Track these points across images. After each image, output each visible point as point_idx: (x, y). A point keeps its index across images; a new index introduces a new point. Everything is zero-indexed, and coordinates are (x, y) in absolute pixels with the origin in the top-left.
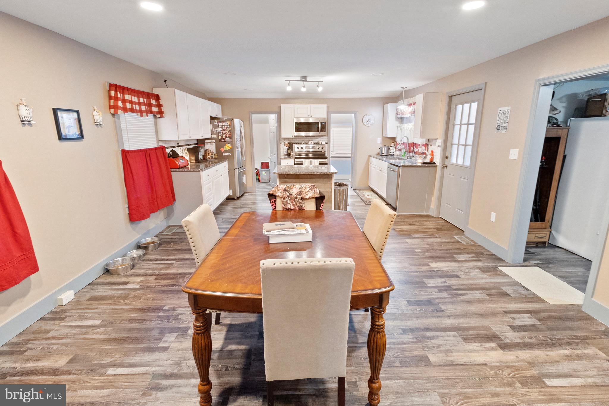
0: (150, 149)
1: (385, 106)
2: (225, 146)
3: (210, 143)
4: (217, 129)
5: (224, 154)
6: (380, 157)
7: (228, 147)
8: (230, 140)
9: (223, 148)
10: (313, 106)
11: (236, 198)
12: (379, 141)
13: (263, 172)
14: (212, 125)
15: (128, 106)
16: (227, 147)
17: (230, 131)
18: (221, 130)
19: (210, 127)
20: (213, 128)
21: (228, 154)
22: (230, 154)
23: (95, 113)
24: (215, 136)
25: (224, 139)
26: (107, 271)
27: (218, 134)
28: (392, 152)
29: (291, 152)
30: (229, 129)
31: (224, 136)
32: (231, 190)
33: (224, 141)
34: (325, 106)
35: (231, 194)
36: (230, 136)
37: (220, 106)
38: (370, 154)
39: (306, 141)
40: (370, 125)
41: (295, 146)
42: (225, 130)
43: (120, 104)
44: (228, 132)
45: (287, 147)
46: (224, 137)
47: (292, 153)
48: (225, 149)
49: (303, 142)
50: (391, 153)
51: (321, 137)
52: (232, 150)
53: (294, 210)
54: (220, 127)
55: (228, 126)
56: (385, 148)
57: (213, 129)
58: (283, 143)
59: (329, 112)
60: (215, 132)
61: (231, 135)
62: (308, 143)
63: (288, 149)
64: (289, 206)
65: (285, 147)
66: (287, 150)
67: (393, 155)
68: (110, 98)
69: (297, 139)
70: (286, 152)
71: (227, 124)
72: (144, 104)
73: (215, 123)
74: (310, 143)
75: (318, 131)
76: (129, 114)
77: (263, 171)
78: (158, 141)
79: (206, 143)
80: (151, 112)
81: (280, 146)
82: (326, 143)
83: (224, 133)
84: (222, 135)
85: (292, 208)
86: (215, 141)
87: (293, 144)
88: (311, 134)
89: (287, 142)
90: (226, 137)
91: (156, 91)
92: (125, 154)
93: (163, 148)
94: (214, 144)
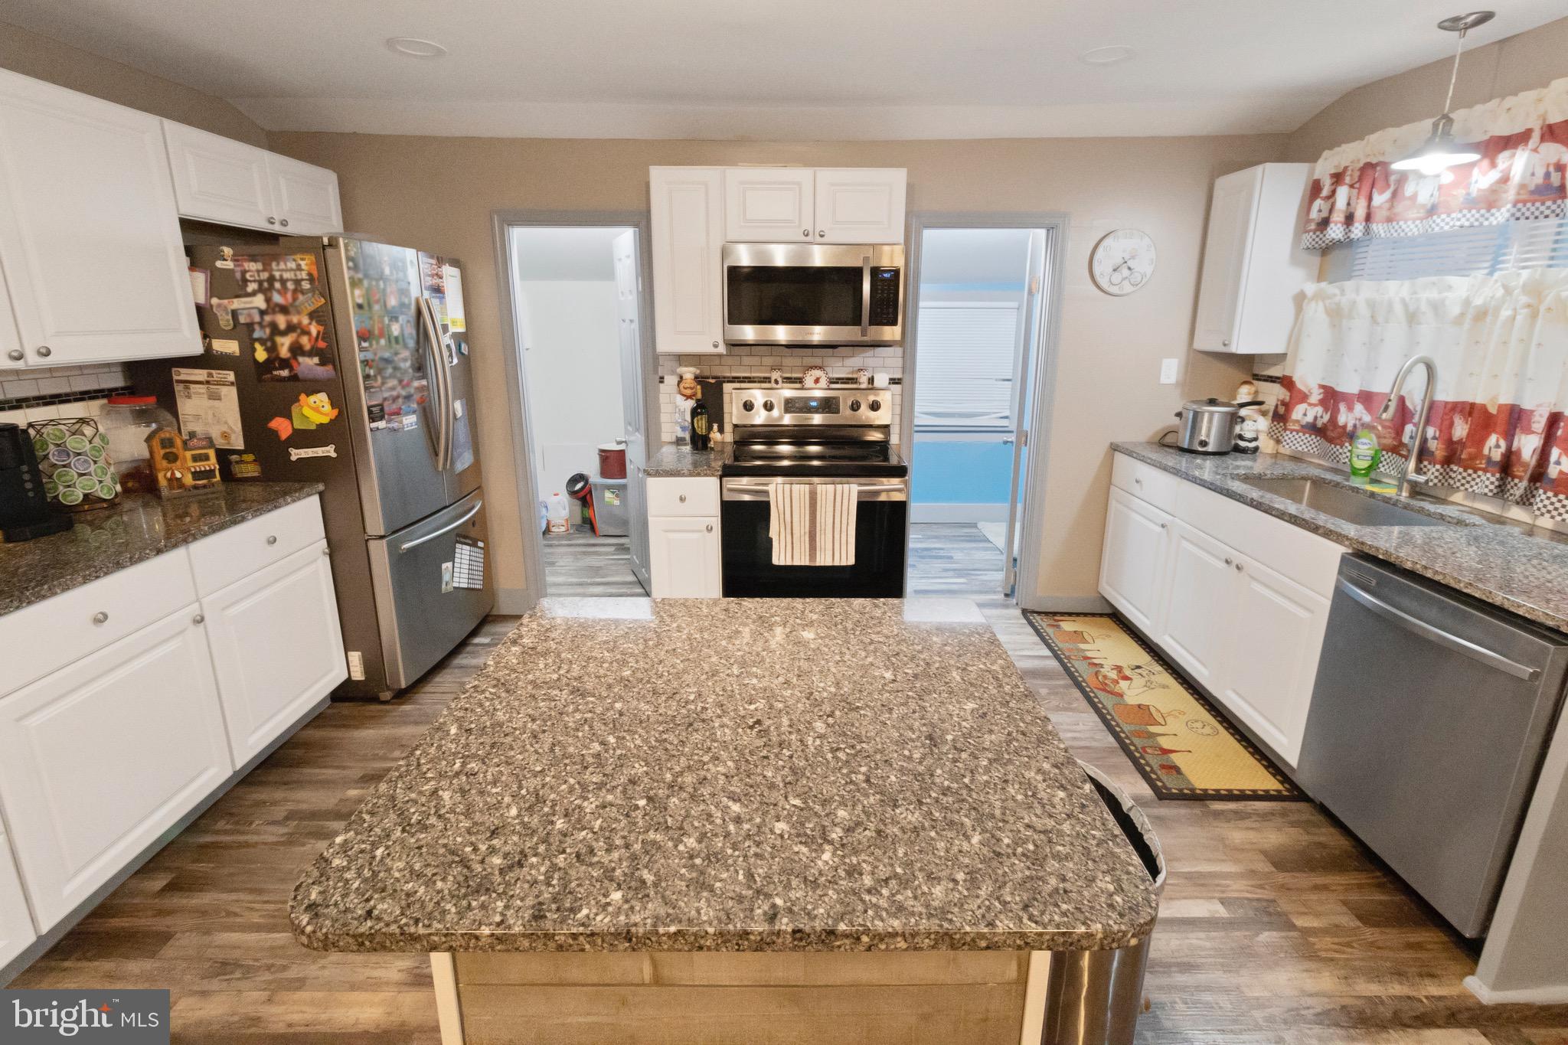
1: (1223, 183)
2: (295, 409)
3: (202, 389)
4: (237, 304)
5: (296, 454)
6: (1183, 462)
7: (316, 409)
8: (325, 372)
9: (289, 417)
10: (828, 176)
11: (386, 695)
12: (1171, 370)
13: (608, 495)
14: (201, 278)
16: (306, 411)
17: (315, 315)
18: (263, 306)
19: (190, 287)
20: (213, 290)
21: (319, 452)
22: (330, 451)
24: (229, 347)
25: (285, 364)
27: (242, 330)
28: (1248, 435)
29: (710, 428)
30: (306, 304)
31: (284, 344)
32: (355, 657)
33: (285, 373)
34: (897, 178)
35: (358, 675)
36: (322, 344)
37: (328, 180)
38: (1119, 439)
39: (792, 370)
40: (1127, 288)
41: (733, 399)
42: (284, 310)
44: (305, 321)
45: (691, 403)
46: (284, 352)
47: (715, 435)
48: (298, 425)
49: (776, 375)
50: (1241, 437)
51: (870, 352)
52: (340, 432)
54: (252, 287)
55: (306, 285)
56: (1216, 417)
57: (215, 301)
58: (671, 381)
59: (917, 220)
60: (225, 321)
61: (324, 336)
62: (800, 380)
63: (694, 413)
65: (679, 399)
66: (688, 418)
67: (1256, 449)
69: (746, 360)
70: (683, 429)
71: (295, 267)
73: (219, 264)
74: (809, 381)
75: (856, 321)
77: (609, 487)
79: (178, 388)
81: (658, 391)
82: (894, 381)
83: (282, 326)
84: (271, 338)
86: (231, 377)
87: (720, 382)
88: (818, 333)
89: (689, 373)
90: (296, 350)
94: (230, 396)
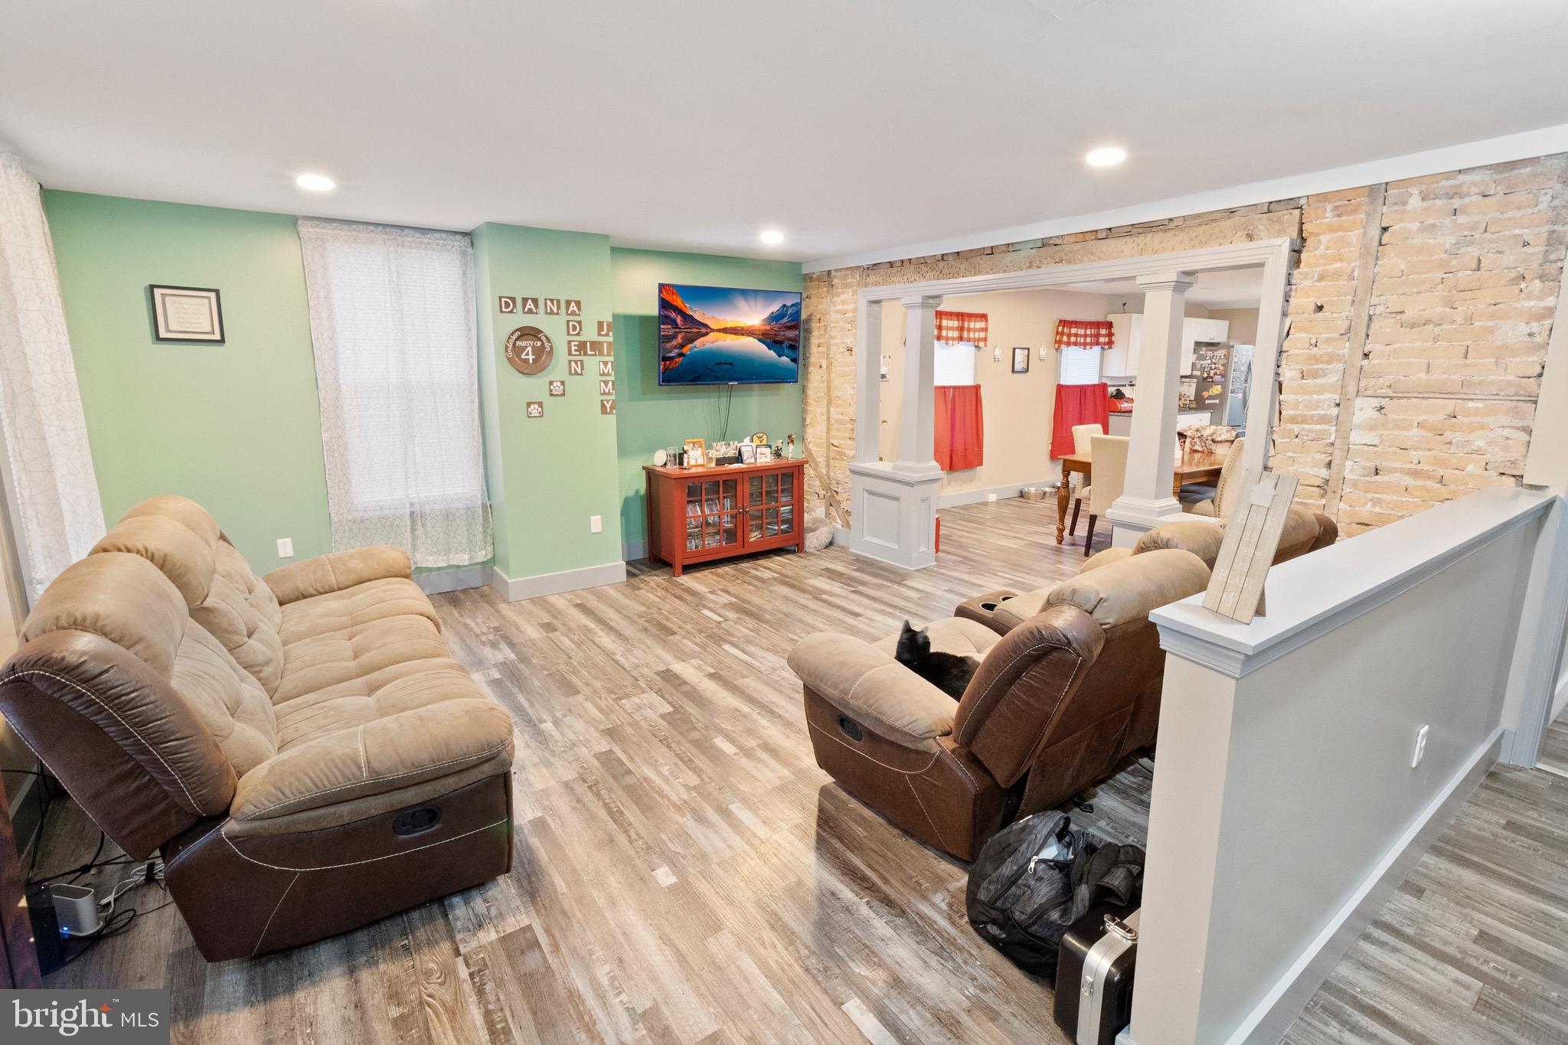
0: (1087, 386)
2: (1210, 389)
3: (1187, 384)
4: (1202, 362)
5: (1207, 402)
7: (1216, 390)
8: (1222, 379)
9: (1208, 392)
14: (1195, 355)
15: (1073, 339)
16: (1214, 390)
17: (1223, 365)
18: (1210, 362)
19: (1192, 358)
20: (1198, 358)
21: (1214, 401)
22: (1217, 401)
23: (1042, 349)
24: (1197, 373)
25: (1211, 377)
26: (1022, 495)
27: (1203, 369)
30: (1221, 362)
31: (1212, 372)
33: (1210, 380)
36: (1223, 372)
37: (1225, 323)
42: (1215, 363)
43: (1065, 339)
44: (1220, 366)
46: (1212, 374)
48: (1210, 394)
52: (1222, 396)
53: (1202, 452)
54: (1208, 357)
55: (1223, 357)
57: (1197, 361)
60: (1198, 367)
61: (1224, 370)
64: (1197, 447)
68: (1057, 333)
71: (1221, 352)
72: (1091, 336)
73: (1202, 352)
76: (1072, 347)
78: (1101, 376)
80: (1098, 343)
83: (1213, 367)
84: (1209, 371)
85: (1200, 449)
86: (1196, 380)
90: (1215, 374)
91: (1110, 318)
92: (1060, 388)
93: (1104, 386)
94: (1194, 386)
